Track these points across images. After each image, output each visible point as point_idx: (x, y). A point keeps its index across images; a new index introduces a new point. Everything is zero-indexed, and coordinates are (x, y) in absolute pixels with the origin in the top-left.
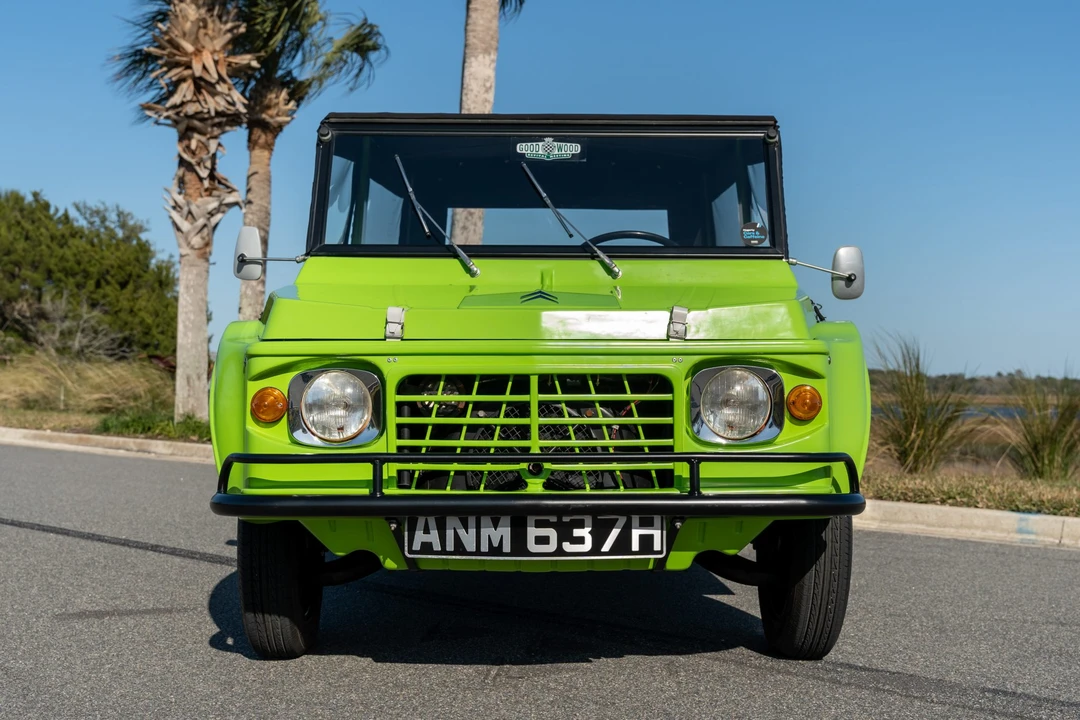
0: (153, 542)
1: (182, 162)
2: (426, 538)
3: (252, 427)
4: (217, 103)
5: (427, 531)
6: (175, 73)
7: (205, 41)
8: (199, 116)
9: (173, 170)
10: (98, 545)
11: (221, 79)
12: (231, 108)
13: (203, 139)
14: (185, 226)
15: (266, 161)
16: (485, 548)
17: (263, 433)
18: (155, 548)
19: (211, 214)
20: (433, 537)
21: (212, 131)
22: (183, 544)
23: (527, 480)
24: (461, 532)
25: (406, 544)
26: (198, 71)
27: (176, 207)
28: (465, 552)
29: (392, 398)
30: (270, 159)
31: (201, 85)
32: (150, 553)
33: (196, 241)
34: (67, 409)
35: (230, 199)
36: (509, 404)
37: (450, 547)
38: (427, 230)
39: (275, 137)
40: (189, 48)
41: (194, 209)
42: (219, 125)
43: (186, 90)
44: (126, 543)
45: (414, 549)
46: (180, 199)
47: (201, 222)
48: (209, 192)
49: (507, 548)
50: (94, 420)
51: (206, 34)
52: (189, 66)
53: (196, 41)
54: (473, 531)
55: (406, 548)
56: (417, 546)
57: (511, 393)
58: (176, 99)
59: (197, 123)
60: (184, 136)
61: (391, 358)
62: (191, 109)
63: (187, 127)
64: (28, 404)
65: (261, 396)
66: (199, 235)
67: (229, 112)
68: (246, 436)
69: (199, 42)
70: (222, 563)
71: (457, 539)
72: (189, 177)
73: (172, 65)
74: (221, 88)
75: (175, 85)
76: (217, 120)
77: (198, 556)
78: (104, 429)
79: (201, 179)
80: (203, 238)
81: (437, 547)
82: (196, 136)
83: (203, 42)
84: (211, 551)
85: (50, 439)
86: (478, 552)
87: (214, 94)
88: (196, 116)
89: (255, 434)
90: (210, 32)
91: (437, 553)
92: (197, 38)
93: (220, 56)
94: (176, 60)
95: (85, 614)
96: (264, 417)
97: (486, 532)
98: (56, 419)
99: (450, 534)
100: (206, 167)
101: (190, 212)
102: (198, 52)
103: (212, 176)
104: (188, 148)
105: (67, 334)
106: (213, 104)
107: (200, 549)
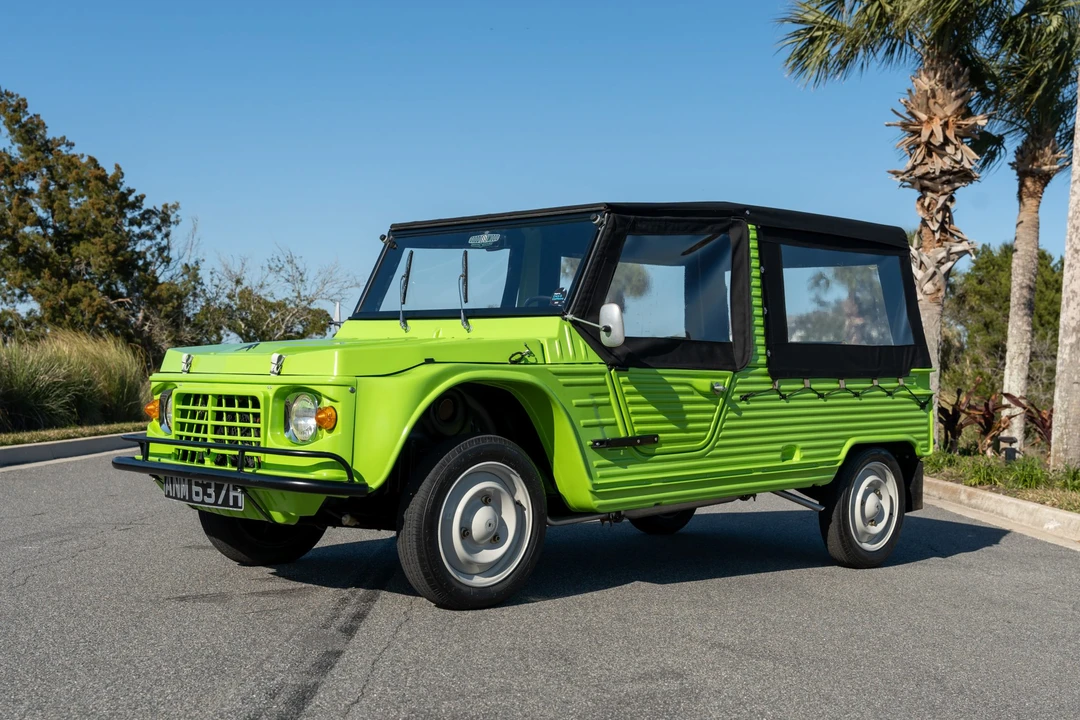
4: (945, 163)
7: (936, 109)
8: (928, 176)
12: (958, 166)
13: (935, 196)
14: (919, 275)
15: (1034, 209)
19: (941, 263)
21: (943, 189)
30: (1038, 206)
31: (930, 149)
33: (928, 287)
35: (960, 248)
39: (1045, 185)
41: (925, 259)
42: (948, 182)
47: (932, 270)
48: (940, 243)
51: (935, 103)
52: (920, 133)
53: (928, 110)
59: (926, 183)
63: (921, 186)
66: (931, 282)
67: (955, 170)
69: (930, 111)
72: (925, 231)
74: (948, 149)
76: (944, 178)
79: (933, 233)
80: (935, 285)
82: (929, 194)
83: (933, 110)
87: (942, 155)
88: (926, 176)
90: (940, 101)
92: (928, 107)
94: (911, 129)
100: (937, 221)
101: (922, 263)
102: (929, 120)
103: (943, 229)
104: (924, 206)
106: (940, 164)
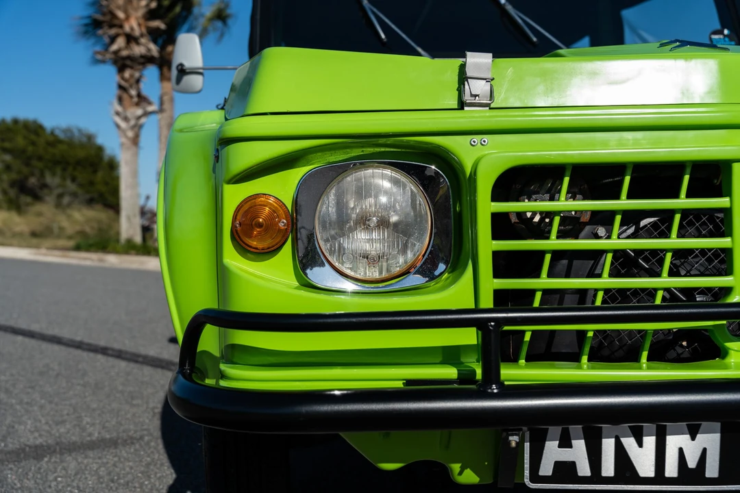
0: (102, 343)
1: (121, 87)
2: (565, 455)
3: (233, 259)
4: (141, 50)
5: (565, 443)
6: (113, 31)
7: (132, 12)
9: (115, 91)
10: (56, 348)
11: (142, 35)
12: (150, 53)
14: (123, 125)
16: (671, 470)
17: (251, 270)
18: (104, 351)
19: (139, 118)
20: (578, 452)
21: (137, 67)
22: (128, 345)
23: (728, 345)
24: (629, 443)
25: (527, 466)
26: (127, 28)
27: (118, 114)
28: (635, 478)
29: (486, 207)
31: (131, 39)
32: (100, 357)
33: (130, 134)
34: (59, 237)
35: (150, 108)
36: (685, 213)
37: (608, 469)
38: (383, 36)
40: (121, 15)
41: (128, 114)
42: (142, 63)
43: (121, 42)
44: (79, 345)
45: (541, 473)
46: (119, 108)
47: (133, 122)
48: (137, 104)
49: (712, 470)
50: (71, 243)
51: (132, 7)
52: (121, 26)
53: (126, 12)
54: (650, 442)
55: (527, 473)
56: (546, 469)
57: (688, 196)
58: (114, 47)
59: (128, 62)
60: (121, 70)
61: (477, 138)
62: (125, 53)
63: (122, 64)
64: (34, 234)
65: (249, 209)
66: (132, 130)
67: (148, 56)
68: (222, 275)
69: (128, 12)
70: (162, 367)
71: (622, 455)
72: (125, 96)
73: (111, 26)
74: (143, 40)
75: (113, 39)
76: (141, 60)
77: (140, 359)
78: (78, 248)
79: (131, 97)
80: (135, 132)
81: (584, 469)
82: (128, 70)
83: (130, 12)
84: (152, 352)
85: (45, 255)
86: (660, 477)
87: (138, 43)
88: (129, 57)
89: (238, 272)
90: (134, 6)
91: (584, 480)
92: (126, 10)
93: (142, 21)
94: (114, 22)
95: (24, 450)
96: (254, 243)
97: (675, 442)
98: (49, 242)
99: (608, 445)
101: (126, 117)
102: (128, 18)
103: (139, 95)
104: (123, 78)
105: (60, 196)
106: (138, 50)
107: (143, 351)
